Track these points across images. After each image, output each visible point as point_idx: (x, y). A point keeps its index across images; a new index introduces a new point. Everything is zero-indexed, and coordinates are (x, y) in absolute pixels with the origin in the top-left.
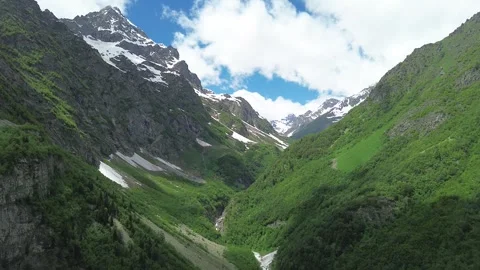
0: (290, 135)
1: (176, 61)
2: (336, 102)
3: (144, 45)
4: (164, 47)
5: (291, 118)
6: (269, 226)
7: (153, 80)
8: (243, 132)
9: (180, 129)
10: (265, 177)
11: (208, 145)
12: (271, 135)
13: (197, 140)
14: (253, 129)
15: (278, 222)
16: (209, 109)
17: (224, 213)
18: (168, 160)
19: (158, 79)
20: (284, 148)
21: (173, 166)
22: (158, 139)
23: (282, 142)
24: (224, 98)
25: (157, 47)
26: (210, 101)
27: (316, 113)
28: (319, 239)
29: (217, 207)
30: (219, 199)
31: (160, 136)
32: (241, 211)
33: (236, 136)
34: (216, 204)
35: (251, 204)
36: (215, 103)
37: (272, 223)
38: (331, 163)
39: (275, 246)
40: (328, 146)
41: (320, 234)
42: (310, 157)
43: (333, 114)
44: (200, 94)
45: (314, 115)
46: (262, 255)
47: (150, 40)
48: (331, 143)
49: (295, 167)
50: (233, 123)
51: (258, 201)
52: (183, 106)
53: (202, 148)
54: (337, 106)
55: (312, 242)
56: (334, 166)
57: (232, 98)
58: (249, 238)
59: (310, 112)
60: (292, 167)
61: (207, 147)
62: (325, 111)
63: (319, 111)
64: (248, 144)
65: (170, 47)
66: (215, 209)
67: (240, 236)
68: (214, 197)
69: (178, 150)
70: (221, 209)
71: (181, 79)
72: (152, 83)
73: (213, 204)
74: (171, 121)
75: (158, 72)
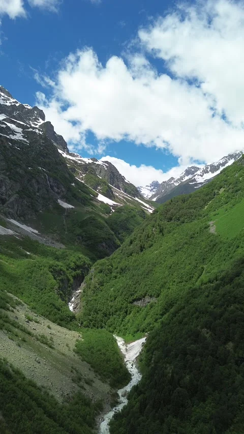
0: (154, 200)
1: (41, 122)
2: (197, 169)
3: (8, 104)
4: (30, 107)
5: (155, 185)
6: (135, 303)
7: (13, 137)
8: (109, 194)
9: (39, 189)
10: (131, 243)
11: (70, 206)
12: (137, 199)
13: (59, 201)
14: (119, 193)
15: (147, 299)
16: (74, 171)
17: (83, 285)
18: (24, 222)
19: (19, 137)
20: (151, 211)
21: (29, 229)
22: (12, 199)
23: (148, 206)
24: (91, 161)
25: (22, 107)
26: (76, 163)
27: (178, 179)
28: (206, 333)
29: (74, 277)
30: (78, 267)
31: (16, 196)
32: (101, 284)
33: (101, 198)
34: (74, 273)
35: (114, 274)
36: (80, 165)
37: (139, 299)
38: (207, 227)
39: (143, 331)
40: (202, 207)
41: (207, 326)
42: (182, 219)
43: (195, 180)
44: (65, 155)
45: (177, 181)
46: (127, 342)
47: (15, 100)
48: (205, 204)
49: (165, 231)
50: (98, 185)
51: (123, 271)
52: (44, 165)
53: (63, 209)
54: (199, 172)
55: (196, 337)
56: (212, 230)
57: (100, 162)
58: (112, 318)
59: (172, 178)
60: (161, 231)
61: (68, 209)
62: (187, 178)
63: (182, 178)
64: (114, 207)
65: (36, 108)
66: (72, 280)
67: (100, 316)
68: (72, 265)
69: (37, 211)
70: (79, 279)
71: (44, 138)
72: (11, 140)
73: (70, 274)
74: (29, 181)
75: (20, 130)
